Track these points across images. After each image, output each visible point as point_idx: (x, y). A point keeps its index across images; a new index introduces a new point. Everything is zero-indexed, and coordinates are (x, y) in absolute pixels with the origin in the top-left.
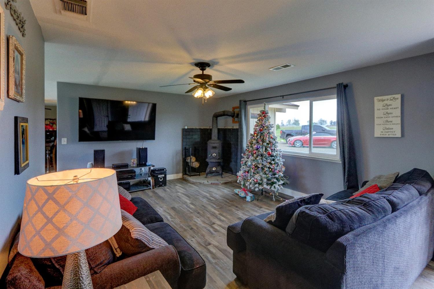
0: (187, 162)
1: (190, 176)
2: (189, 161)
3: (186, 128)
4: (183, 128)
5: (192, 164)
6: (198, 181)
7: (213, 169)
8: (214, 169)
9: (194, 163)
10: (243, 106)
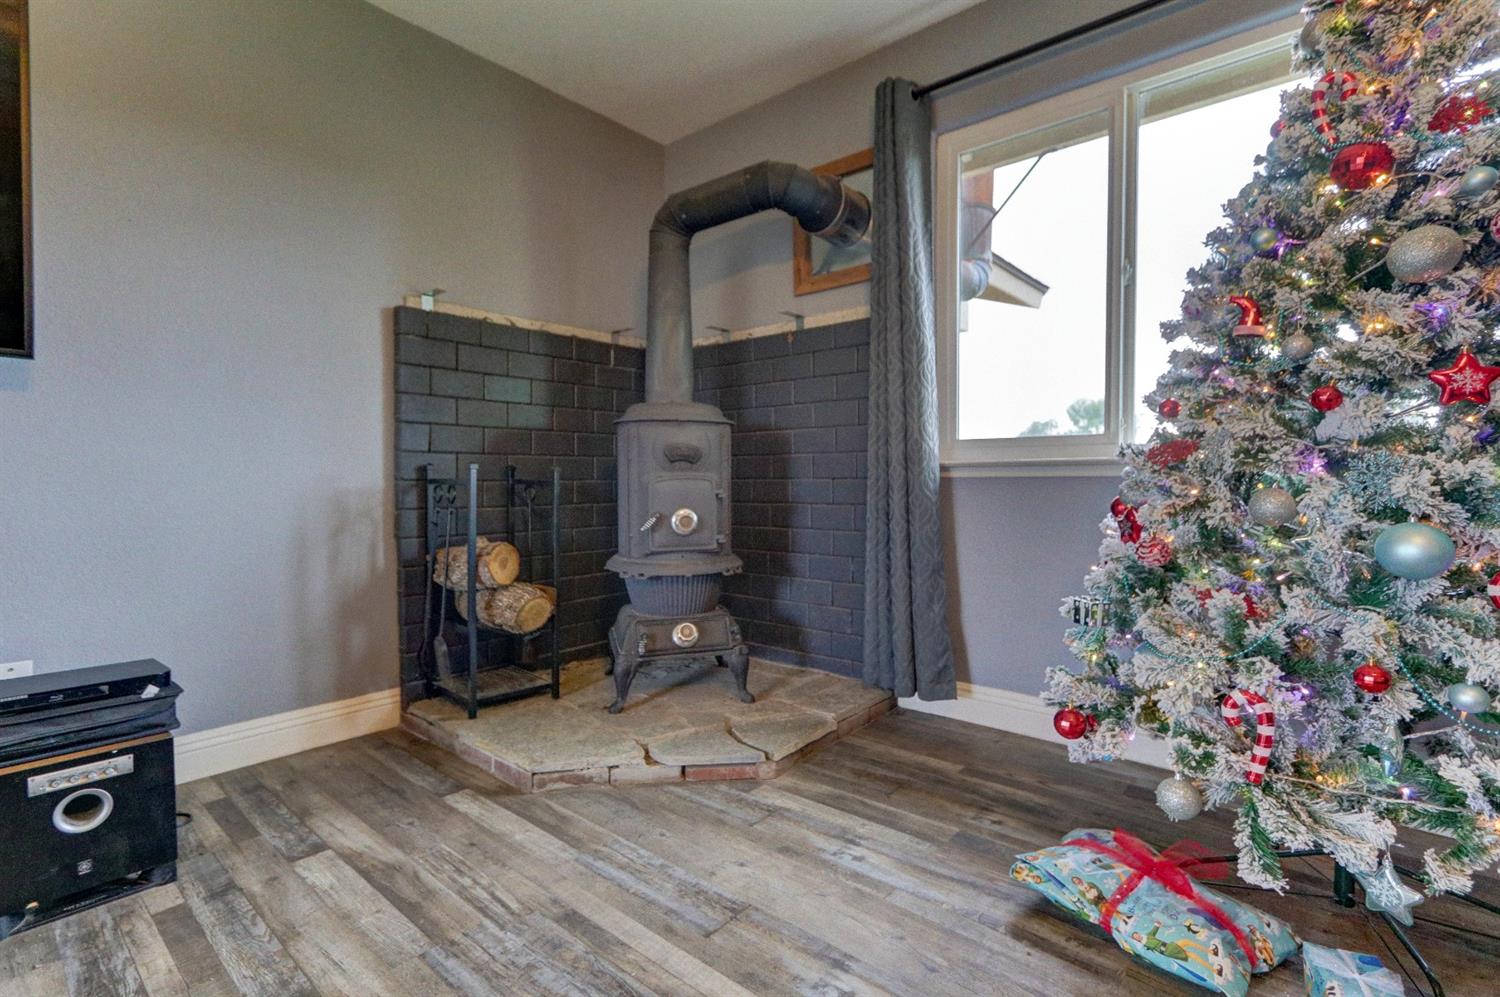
0: (437, 588)
1: (473, 709)
2: (458, 577)
3: (427, 304)
4: (400, 303)
5: (489, 606)
6: (553, 764)
7: (677, 637)
8: (683, 634)
9: (504, 599)
10: (907, 129)
